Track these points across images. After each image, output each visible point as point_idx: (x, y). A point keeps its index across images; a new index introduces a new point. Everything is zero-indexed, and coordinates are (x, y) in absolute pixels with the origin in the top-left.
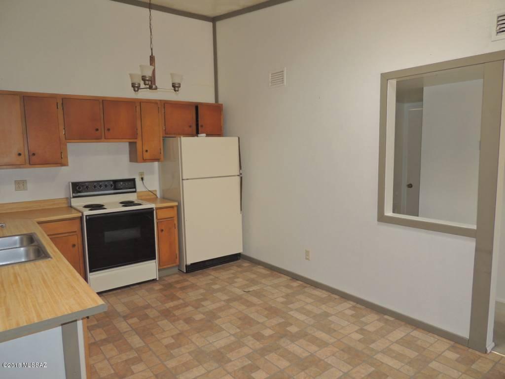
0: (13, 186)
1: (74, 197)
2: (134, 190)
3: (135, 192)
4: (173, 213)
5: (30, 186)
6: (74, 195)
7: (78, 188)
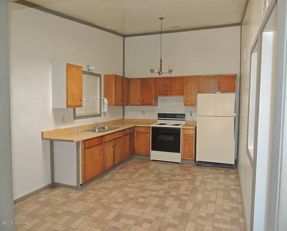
0: (141, 113)
1: (158, 119)
2: (184, 119)
3: (184, 120)
4: (192, 132)
5: (146, 113)
6: (159, 118)
7: (162, 116)
